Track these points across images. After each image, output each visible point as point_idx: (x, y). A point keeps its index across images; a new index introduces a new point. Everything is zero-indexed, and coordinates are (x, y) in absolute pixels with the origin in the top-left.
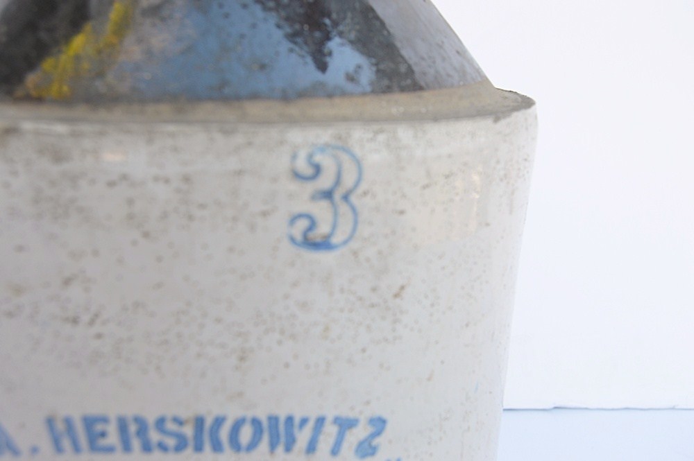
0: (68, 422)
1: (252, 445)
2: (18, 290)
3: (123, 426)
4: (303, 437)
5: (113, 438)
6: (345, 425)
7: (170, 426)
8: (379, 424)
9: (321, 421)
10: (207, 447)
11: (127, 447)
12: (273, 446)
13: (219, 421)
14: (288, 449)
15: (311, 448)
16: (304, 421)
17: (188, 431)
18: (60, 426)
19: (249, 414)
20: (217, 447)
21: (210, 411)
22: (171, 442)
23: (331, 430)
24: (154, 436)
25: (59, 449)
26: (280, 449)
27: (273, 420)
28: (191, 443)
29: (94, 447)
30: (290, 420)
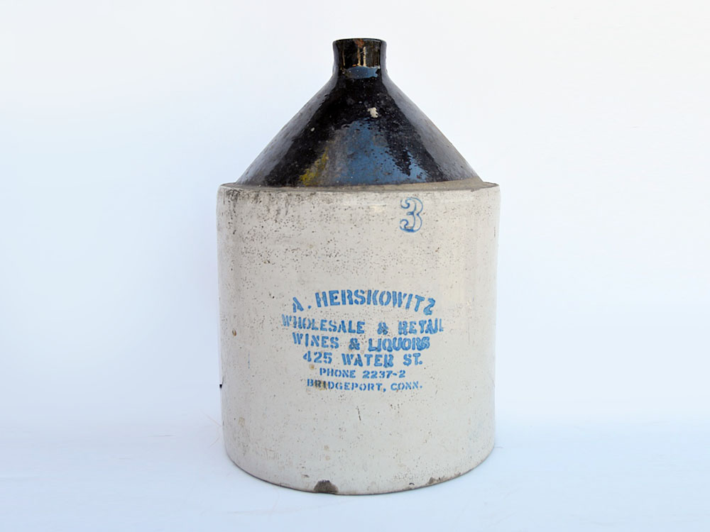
0: (324, 293)
1: (387, 303)
2: (311, 246)
3: (343, 295)
4: (405, 301)
5: (339, 299)
6: (420, 299)
7: (360, 294)
8: (432, 302)
9: (411, 295)
10: (372, 303)
11: (344, 303)
12: (394, 304)
13: (376, 292)
14: (399, 306)
15: (408, 307)
16: (405, 295)
17: (365, 295)
18: (321, 296)
19: (386, 290)
20: (375, 303)
21: (373, 288)
22: (359, 300)
23: (414, 300)
24: (354, 298)
25: (319, 305)
26: (397, 305)
27: (394, 293)
28: (366, 301)
29: (332, 303)
30: (400, 293)
